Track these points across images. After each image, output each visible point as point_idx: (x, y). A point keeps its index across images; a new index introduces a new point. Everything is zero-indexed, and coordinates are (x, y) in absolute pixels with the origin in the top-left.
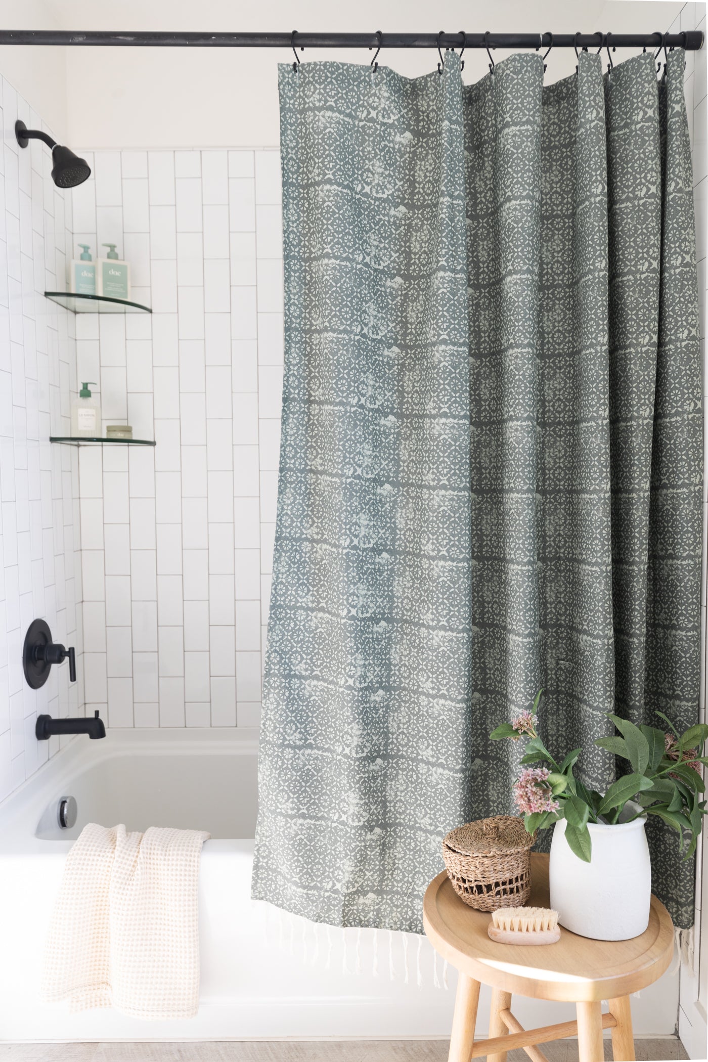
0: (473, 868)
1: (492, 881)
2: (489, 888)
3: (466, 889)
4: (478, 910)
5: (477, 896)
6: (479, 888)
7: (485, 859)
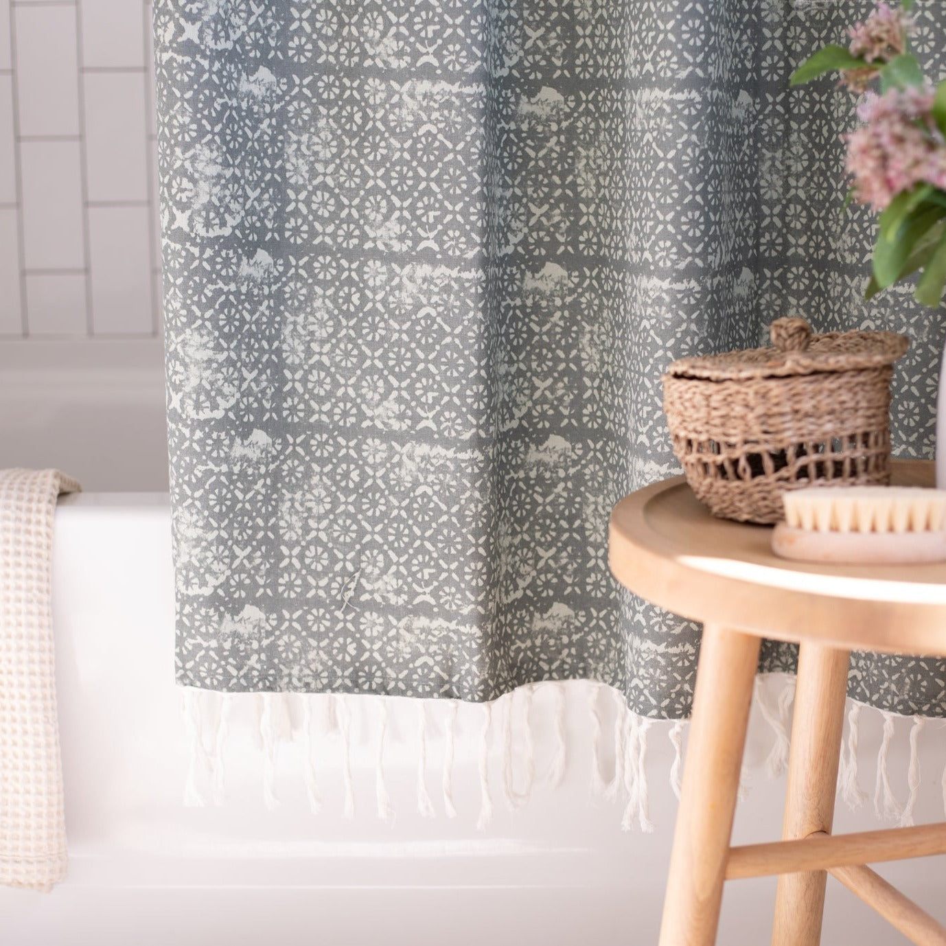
0: (738, 410)
1: (789, 438)
2: (780, 460)
3: (721, 469)
4: (748, 523)
5: (749, 483)
6: (755, 462)
7: (772, 384)
